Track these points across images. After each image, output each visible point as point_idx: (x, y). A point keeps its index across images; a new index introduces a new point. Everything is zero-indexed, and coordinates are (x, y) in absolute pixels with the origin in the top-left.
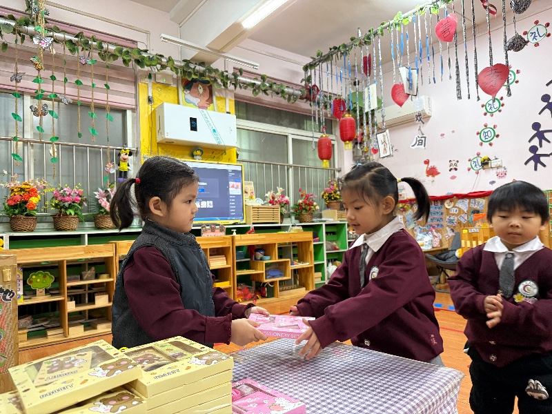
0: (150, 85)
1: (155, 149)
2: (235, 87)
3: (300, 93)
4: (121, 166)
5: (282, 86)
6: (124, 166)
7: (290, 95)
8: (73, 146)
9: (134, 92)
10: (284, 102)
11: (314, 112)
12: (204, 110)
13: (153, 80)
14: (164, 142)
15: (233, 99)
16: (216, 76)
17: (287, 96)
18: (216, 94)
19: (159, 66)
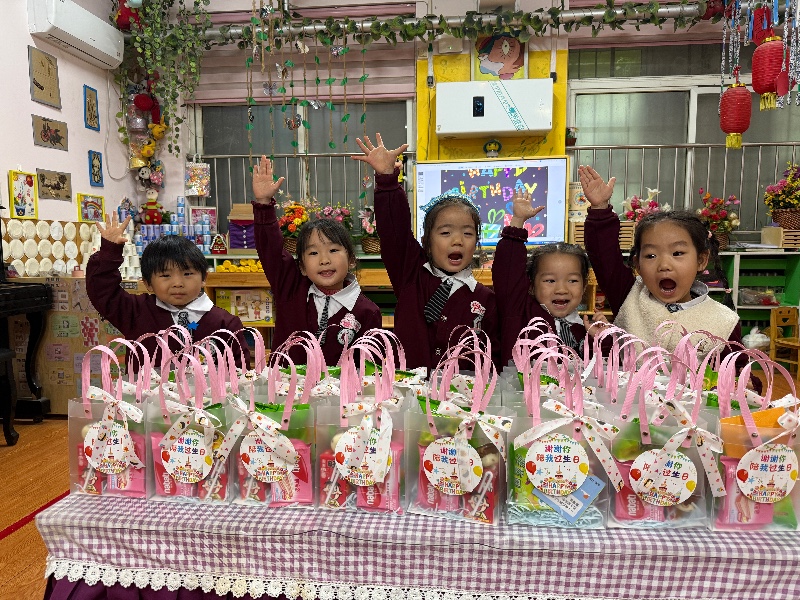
0: (431, 60)
1: (436, 148)
3: (697, 8)
7: (677, 18)
9: (412, 75)
12: (498, 82)
13: (435, 52)
14: (442, 138)
15: (566, 49)
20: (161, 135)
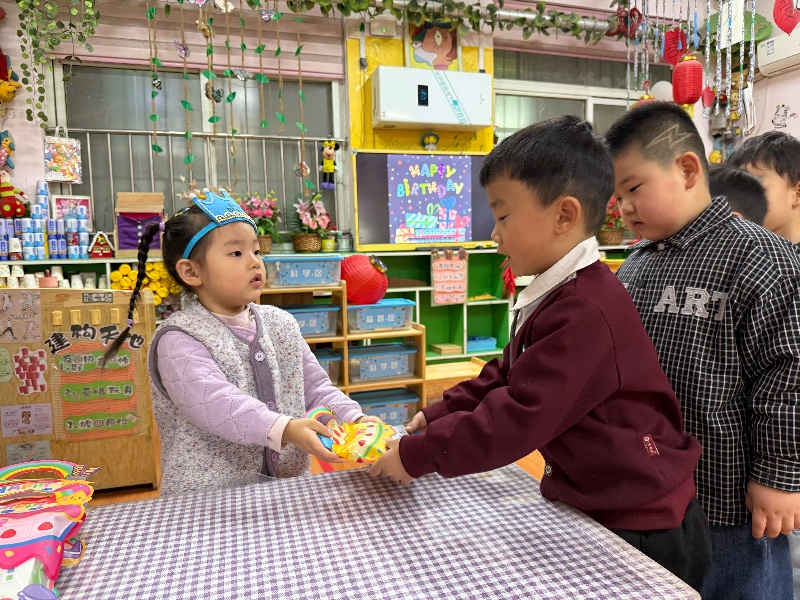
0: (363, 41)
1: (370, 137)
2: (493, 28)
3: (607, 25)
4: (325, 166)
5: (573, 16)
6: (328, 166)
7: (589, 31)
8: (261, 139)
9: (341, 54)
10: (581, 43)
11: (632, 54)
12: (440, 72)
13: (366, 33)
14: (382, 126)
15: (492, 48)
16: (461, 13)
17: (583, 34)
18: (463, 42)
19: (372, 10)
20: (10, 96)
